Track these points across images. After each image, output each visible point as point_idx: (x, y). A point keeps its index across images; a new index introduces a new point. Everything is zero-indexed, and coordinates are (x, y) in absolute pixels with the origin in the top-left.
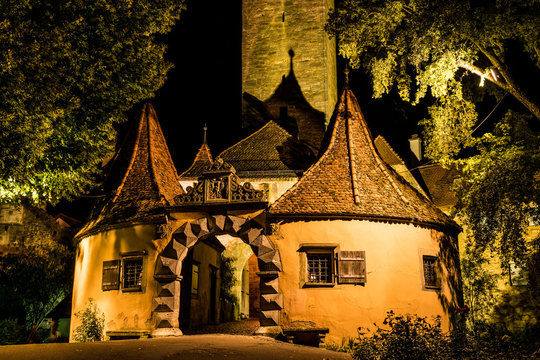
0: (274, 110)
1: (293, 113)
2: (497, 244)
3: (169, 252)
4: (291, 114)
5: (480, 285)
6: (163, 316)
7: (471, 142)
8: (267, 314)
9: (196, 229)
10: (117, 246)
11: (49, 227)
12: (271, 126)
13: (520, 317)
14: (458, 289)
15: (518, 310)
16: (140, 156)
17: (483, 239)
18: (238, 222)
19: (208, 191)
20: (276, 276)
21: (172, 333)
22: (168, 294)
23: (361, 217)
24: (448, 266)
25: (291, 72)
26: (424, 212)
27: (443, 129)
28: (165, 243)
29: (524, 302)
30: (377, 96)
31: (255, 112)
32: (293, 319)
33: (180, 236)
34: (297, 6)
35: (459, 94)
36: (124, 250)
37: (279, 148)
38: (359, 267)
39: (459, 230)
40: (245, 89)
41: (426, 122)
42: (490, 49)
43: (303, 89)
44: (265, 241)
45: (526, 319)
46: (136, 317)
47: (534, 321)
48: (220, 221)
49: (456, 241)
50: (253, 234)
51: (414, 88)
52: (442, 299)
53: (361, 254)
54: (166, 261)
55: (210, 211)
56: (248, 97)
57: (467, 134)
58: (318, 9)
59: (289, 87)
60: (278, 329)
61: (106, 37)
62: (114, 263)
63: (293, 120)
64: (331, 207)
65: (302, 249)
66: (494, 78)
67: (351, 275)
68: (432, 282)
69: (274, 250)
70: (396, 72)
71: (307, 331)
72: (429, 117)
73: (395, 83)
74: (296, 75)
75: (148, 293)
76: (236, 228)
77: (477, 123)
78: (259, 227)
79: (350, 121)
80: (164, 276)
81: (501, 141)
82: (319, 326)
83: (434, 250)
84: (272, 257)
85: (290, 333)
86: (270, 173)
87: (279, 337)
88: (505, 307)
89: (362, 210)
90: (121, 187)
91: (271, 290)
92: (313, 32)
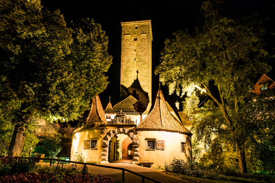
0: (131, 91)
1: (138, 92)
2: (203, 140)
3: (105, 138)
4: (137, 93)
5: (196, 151)
6: (103, 157)
7: (197, 109)
8: (135, 158)
9: (114, 132)
10: (89, 136)
11: (54, 127)
12: (131, 97)
13: (208, 161)
14: (191, 152)
15: (208, 159)
16: (94, 107)
17: (199, 138)
18: (127, 130)
19: (118, 121)
20: (138, 147)
21: (106, 163)
22: (105, 151)
23: (164, 130)
24: (188, 145)
25: (137, 78)
26: (182, 129)
27: (189, 105)
28: (104, 136)
29: (209, 157)
30: (170, 94)
31: (124, 91)
32: (143, 159)
33: (109, 134)
34: (140, 56)
35: (195, 95)
36: (91, 137)
37: (134, 105)
38: (163, 145)
39: (192, 135)
40: (122, 83)
41: (184, 102)
42: (204, 83)
43: (141, 84)
44: (135, 136)
45: (210, 162)
46: (95, 157)
47: (212, 163)
48: (121, 130)
49: (191, 138)
50: (131, 134)
51: (181, 92)
52: (186, 155)
53: (163, 141)
54: (105, 141)
55: (119, 126)
56: (122, 86)
57: (196, 106)
58: (147, 57)
59: (136, 83)
60: (138, 162)
61: (92, 75)
62: (88, 141)
63: (138, 95)
64: (155, 127)
65: (146, 139)
66: (205, 91)
67: (160, 147)
68: (183, 150)
69: (137, 139)
70: (176, 87)
71: (147, 163)
72: (185, 101)
73: (176, 90)
74: (139, 79)
75: (99, 150)
76: (126, 132)
77: (199, 104)
78: (133, 132)
79: (160, 100)
80: (104, 146)
81: (206, 109)
82: (150, 162)
83: (184, 141)
84: (137, 141)
85: (142, 163)
86: (131, 113)
87: (139, 165)
88: (204, 158)
89: (164, 128)
90: (88, 118)
91: (137, 151)
92: (145, 65)
